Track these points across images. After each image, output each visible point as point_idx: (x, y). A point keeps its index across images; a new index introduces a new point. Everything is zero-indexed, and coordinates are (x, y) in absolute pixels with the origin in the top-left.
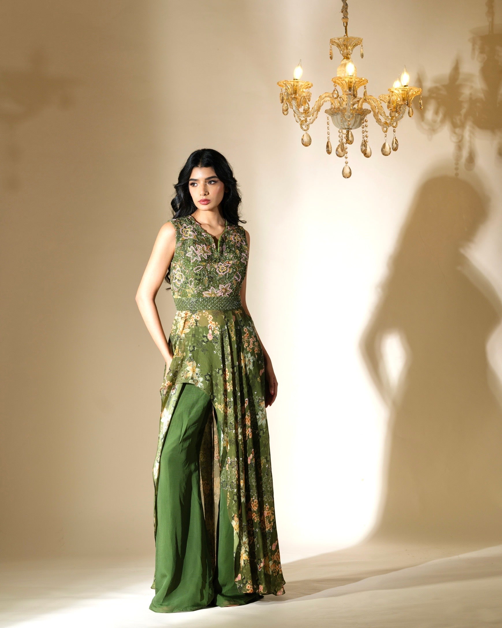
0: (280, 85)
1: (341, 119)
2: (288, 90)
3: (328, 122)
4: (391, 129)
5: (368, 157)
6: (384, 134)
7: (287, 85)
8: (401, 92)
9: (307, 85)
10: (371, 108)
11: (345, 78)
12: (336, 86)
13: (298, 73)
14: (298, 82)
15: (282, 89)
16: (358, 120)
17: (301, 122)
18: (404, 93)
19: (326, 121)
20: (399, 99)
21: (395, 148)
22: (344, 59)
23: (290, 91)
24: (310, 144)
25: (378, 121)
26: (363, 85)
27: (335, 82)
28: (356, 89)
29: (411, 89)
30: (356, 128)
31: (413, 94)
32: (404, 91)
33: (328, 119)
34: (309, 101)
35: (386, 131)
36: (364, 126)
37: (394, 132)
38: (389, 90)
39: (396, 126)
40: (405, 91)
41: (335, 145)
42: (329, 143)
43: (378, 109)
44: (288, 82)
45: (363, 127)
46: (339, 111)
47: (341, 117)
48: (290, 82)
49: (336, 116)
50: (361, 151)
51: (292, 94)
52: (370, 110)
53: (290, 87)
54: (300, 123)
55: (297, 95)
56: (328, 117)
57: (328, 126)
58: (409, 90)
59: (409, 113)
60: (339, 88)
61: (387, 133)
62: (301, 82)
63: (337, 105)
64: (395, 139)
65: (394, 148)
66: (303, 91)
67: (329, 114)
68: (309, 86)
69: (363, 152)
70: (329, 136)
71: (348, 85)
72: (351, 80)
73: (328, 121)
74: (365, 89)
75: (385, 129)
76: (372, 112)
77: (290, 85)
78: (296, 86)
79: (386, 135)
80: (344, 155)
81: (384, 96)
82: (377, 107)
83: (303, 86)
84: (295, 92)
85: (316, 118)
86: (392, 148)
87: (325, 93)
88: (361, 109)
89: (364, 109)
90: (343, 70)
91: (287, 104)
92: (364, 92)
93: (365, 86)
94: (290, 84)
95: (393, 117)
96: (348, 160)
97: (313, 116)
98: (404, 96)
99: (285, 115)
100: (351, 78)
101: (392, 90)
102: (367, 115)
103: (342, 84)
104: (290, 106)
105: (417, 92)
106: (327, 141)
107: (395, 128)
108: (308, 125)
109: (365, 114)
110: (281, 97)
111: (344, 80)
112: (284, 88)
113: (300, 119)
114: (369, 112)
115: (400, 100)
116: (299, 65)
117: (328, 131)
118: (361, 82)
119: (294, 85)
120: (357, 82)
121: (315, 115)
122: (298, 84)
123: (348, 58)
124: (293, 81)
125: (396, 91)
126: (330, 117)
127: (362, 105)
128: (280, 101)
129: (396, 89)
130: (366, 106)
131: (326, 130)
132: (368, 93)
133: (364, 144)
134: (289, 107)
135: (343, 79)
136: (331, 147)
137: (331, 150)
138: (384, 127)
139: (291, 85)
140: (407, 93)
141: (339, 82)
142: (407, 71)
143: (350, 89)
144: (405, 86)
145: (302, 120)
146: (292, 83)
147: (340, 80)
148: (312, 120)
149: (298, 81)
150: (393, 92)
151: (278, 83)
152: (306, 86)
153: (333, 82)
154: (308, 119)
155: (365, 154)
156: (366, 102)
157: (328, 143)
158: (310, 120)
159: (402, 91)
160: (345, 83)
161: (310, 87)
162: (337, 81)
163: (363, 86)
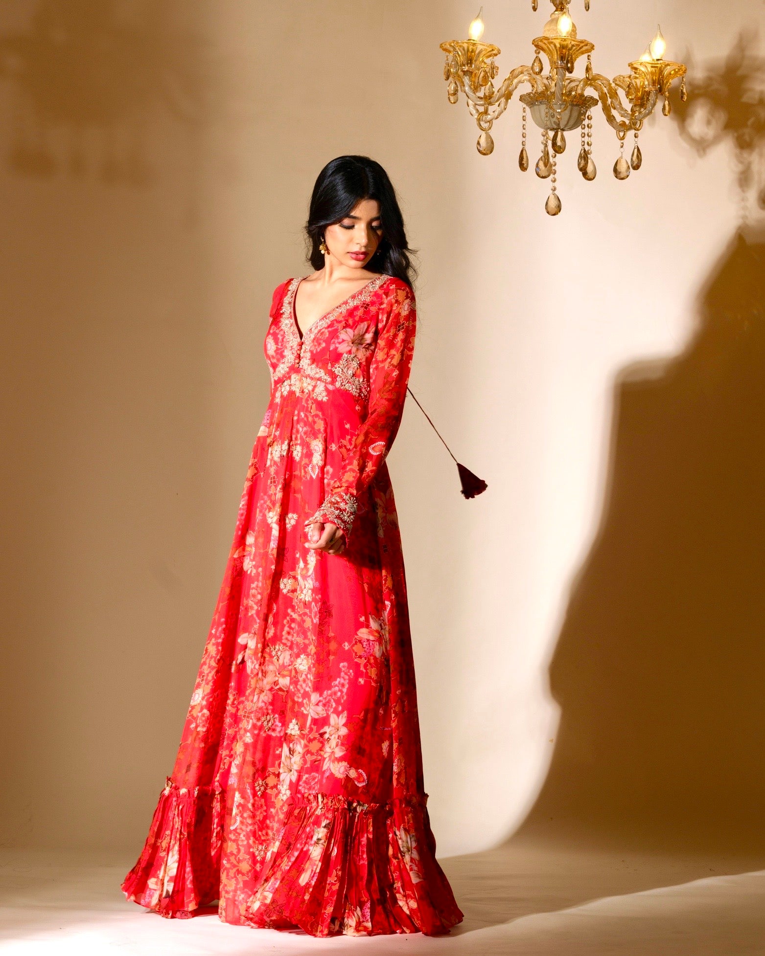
0: (445, 50)
1: (547, 110)
2: (458, 58)
3: (523, 117)
4: (631, 133)
5: (590, 179)
6: (619, 142)
7: (457, 48)
8: (650, 69)
9: (491, 51)
10: (599, 96)
11: (554, 39)
12: (539, 53)
13: (476, 30)
14: (474, 44)
15: (447, 56)
16: (575, 114)
17: (478, 116)
18: (656, 71)
19: (521, 114)
20: (646, 83)
21: (637, 165)
22: (556, 11)
23: (461, 59)
24: (491, 152)
25: (611, 119)
26: (586, 53)
27: (537, 46)
28: (572, 59)
29: (668, 65)
30: (571, 129)
31: (670, 74)
32: (655, 67)
33: (524, 112)
34: (493, 78)
35: (623, 138)
36: (584, 125)
37: (636, 137)
38: (629, 66)
39: (639, 128)
40: (657, 67)
41: (534, 155)
42: (524, 152)
43: (610, 98)
44: (458, 43)
45: (583, 127)
46: (544, 97)
47: (547, 108)
48: (461, 44)
49: (537, 107)
50: (579, 167)
51: (464, 65)
52: (597, 100)
53: (461, 52)
54: (476, 117)
55: (473, 66)
56: (524, 108)
57: (524, 123)
58: (663, 66)
59: (664, 109)
60: (543, 56)
61: (625, 141)
62: (481, 44)
63: (541, 88)
64: (636, 150)
65: (634, 165)
66: (483, 61)
67: (527, 104)
68: (494, 52)
69: (581, 170)
70: (524, 139)
71: (559, 53)
72: (565, 43)
73: (524, 114)
74: (589, 59)
75: (622, 134)
76: (600, 103)
77: (461, 49)
78: (472, 52)
79: (623, 143)
80: (549, 176)
81: (621, 78)
82: (608, 95)
83: (484, 53)
84: (470, 61)
85: (505, 109)
86: (632, 165)
87: (522, 66)
88: (582, 95)
89: (586, 97)
90: (554, 30)
91: (456, 83)
92: (587, 65)
93: (589, 56)
94: (460, 46)
95: (635, 111)
96: (556, 184)
97: (499, 106)
98: (654, 78)
99: (451, 103)
100: (565, 40)
101: (635, 66)
102: (591, 107)
103: (550, 50)
104: (461, 88)
105: (677, 70)
106: (521, 149)
107: (638, 130)
108: (490, 121)
109: (587, 106)
110: (446, 69)
111: (552, 42)
112: (451, 54)
113: (477, 110)
114: (595, 102)
115: (649, 83)
116: (477, 17)
117: (524, 131)
118: (583, 47)
119: (468, 50)
120: (574, 48)
121: (502, 105)
122: (474, 48)
123: (562, 9)
124: (467, 43)
125: (643, 69)
126: (528, 109)
127: (583, 90)
128: (444, 77)
129: (641, 64)
130: (590, 92)
131: (521, 131)
132: (595, 71)
133: (584, 156)
134: (459, 89)
135: (550, 41)
136: (527, 159)
137: (528, 164)
138: (619, 131)
139: (464, 49)
140: (661, 71)
141: (545, 47)
142: (662, 35)
143: (562, 58)
144: (658, 60)
145: (480, 112)
146: (465, 45)
147: (546, 42)
148: (496, 113)
149: (475, 42)
150: (636, 69)
151: (441, 46)
152: (488, 52)
153: (535, 45)
154: (491, 109)
155: (585, 174)
156: (591, 85)
157: (522, 151)
158: (493, 112)
159: (652, 67)
160: (554, 48)
161: (496, 55)
162: (540, 43)
163: (586, 55)
